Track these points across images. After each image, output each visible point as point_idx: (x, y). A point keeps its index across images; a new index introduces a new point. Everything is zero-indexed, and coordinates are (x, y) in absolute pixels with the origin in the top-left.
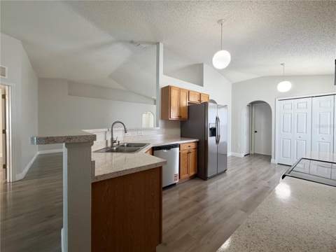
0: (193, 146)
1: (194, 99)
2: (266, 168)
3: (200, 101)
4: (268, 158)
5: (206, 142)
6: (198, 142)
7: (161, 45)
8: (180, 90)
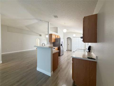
0: (57, 48)
1: (57, 37)
2: (71, 53)
3: (58, 37)
4: (71, 51)
5: (60, 47)
6: (58, 48)
7: (49, 23)
8: (54, 35)
